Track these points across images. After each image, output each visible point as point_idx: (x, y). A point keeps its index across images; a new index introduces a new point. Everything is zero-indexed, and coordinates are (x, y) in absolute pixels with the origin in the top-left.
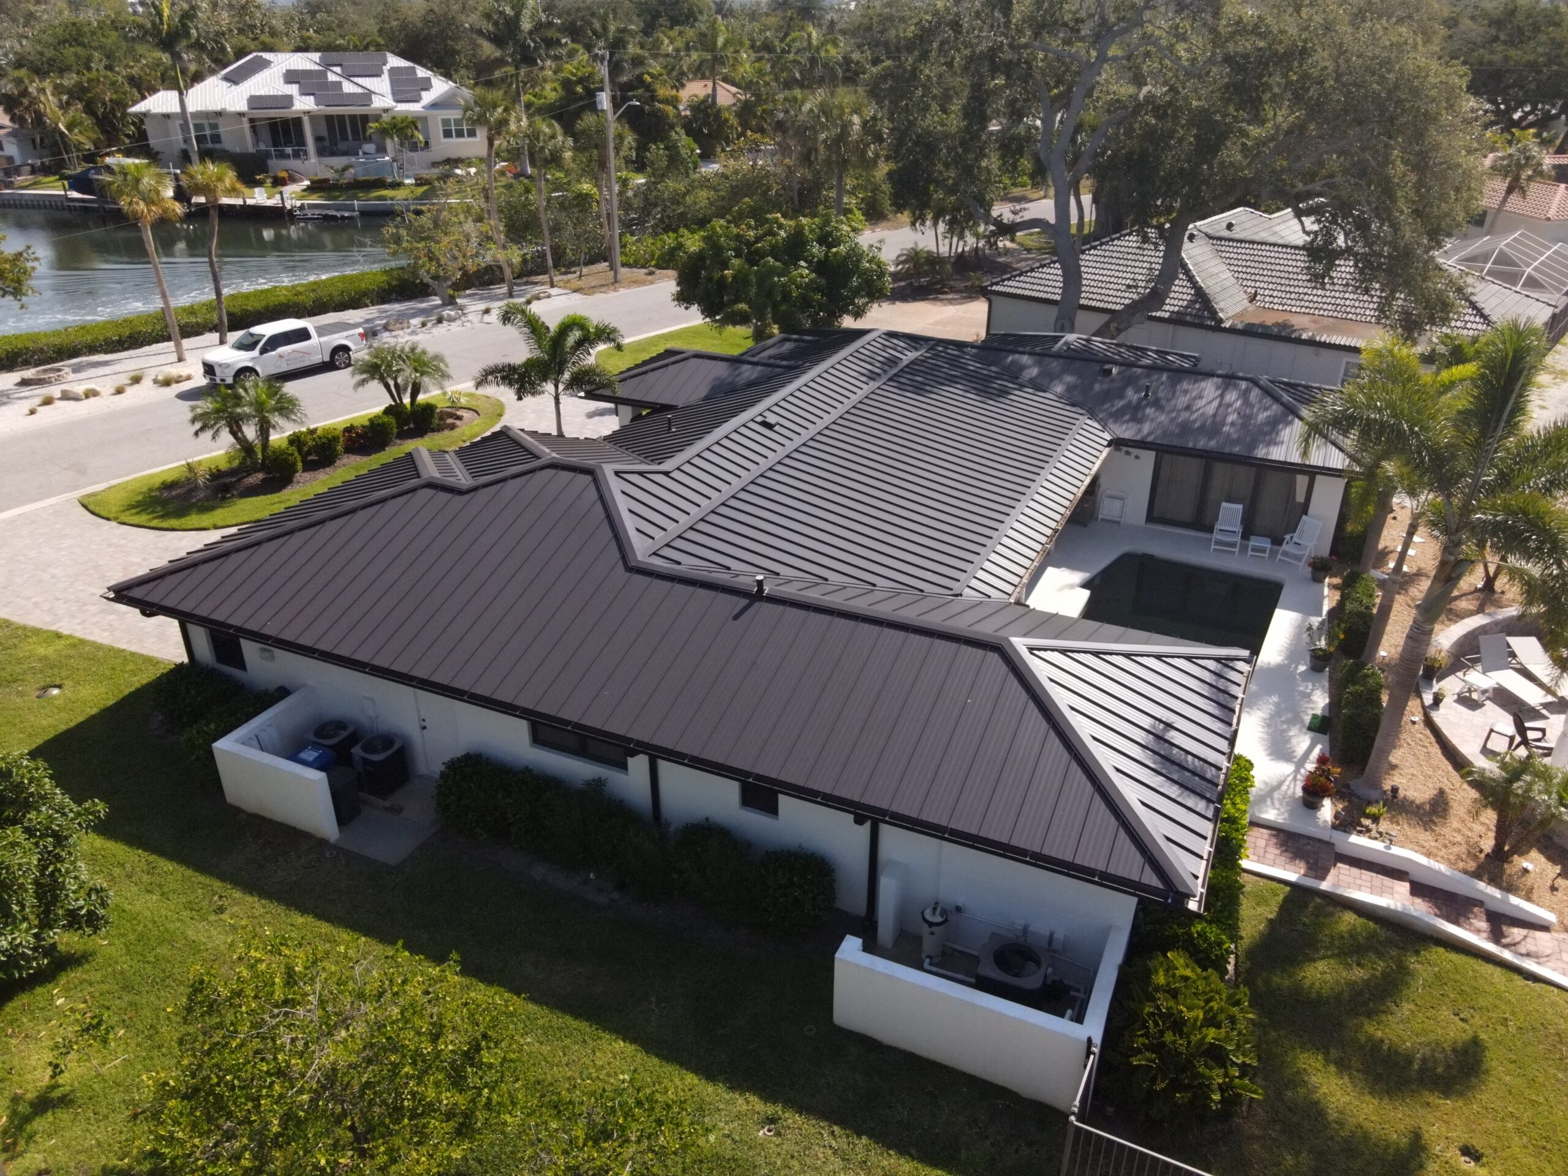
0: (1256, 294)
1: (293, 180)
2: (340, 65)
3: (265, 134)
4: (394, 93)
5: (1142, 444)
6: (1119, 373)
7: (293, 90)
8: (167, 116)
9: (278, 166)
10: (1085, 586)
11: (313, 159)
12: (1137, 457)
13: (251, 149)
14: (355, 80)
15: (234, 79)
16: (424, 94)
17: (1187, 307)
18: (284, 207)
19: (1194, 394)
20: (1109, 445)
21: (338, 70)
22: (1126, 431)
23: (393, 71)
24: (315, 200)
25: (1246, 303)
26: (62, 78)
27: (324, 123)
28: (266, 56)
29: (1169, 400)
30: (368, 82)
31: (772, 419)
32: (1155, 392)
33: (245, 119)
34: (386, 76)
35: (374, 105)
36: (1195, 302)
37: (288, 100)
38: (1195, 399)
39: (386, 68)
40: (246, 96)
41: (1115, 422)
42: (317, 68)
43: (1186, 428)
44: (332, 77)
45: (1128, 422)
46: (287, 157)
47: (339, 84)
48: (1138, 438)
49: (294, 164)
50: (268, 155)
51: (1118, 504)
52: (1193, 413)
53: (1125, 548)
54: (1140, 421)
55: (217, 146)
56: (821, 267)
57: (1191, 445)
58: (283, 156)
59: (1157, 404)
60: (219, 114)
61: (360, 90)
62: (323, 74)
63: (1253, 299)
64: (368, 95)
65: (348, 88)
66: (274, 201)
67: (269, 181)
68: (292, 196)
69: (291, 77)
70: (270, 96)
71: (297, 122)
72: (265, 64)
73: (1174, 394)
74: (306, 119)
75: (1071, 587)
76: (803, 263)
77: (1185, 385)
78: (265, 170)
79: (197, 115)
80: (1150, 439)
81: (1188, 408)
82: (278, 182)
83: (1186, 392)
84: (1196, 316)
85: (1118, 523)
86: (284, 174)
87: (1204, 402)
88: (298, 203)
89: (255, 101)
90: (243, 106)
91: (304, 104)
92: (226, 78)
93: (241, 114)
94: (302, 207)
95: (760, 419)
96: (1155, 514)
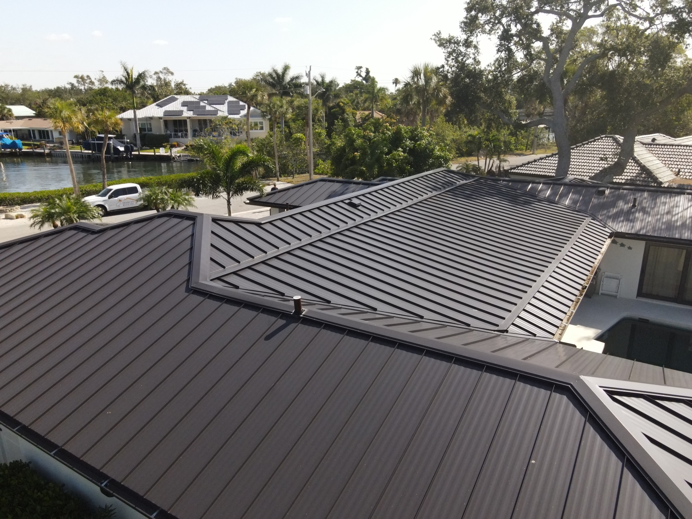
0: (679, 171)
1: (179, 146)
2: (207, 100)
3: (171, 126)
4: (228, 111)
5: (636, 236)
6: (610, 193)
7: (185, 109)
8: (130, 120)
9: (174, 141)
10: (599, 338)
11: (190, 138)
12: (630, 248)
13: (163, 133)
14: (213, 106)
15: (160, 106)
16: (241, 111)
17: (636, 177)
18: (171, 155)
19: (672, 204)
20: (610, 237)
21: (206, 102)
22: (622, 227)
23: (230, 102)
24: (186, 153)
25: (674, 177)
26: (91, 106)
27: (197, 122)
28: (176, 96)
29: (652, 208)
30: (218, 107)
31: (356, 201)
32: (641, 203)
33: (162, 120)
34: (226, 105)
35: (218, 115)
36: (642, 174)
37: (182, 112)
38: (673, 207)
39: (226, 102)
40: (163, 111)
41: (613, 221)
42: (198, 100)
43: (670, 226)
44: (202, 104)
45: (623, 221)
46: (179, 137)
47: (205, 106)
48: (633, 231)
49: (181, 140)
50: (170, 136)
51: (614, 283)
52: (673, 216)
53: (624, 314)
54: (633, 221)
55: (150, 133)
56: (412, 152)
57: (677, 236)
58: (176, 136)
59: (644, 210)
60: (151, 118)
61: (213, 109)
62: (198, 103)
63: (678, 174)
64: (216, 112)
65: (208, 108)
66: (168, 154)
67: (168, 146)
68: (176, 152)
69: (184, 104)
70: (174, 111)
71: (185, 121)
72: (176, 99)
73: (655, 204)
74: (188, 120)
75: (588, 339)
76: (400, 149)
77: (663, 199)
78: (168, 141)
79: (140, 119)
80: (642, 232)
81: (668, 213)
82: (172, 146)
83: (665, 203)
84: (643, 181)
85: (615, 297)
86: (175, 143)
87: (681, 209)
88: (178, 155)
89: (167, 113)
90: (161, 115)
91: (187, 114)
92: (157, 105)
93: (160, 118)
94: (179, 156)
95: (347, 201)
96: (644, 291)
